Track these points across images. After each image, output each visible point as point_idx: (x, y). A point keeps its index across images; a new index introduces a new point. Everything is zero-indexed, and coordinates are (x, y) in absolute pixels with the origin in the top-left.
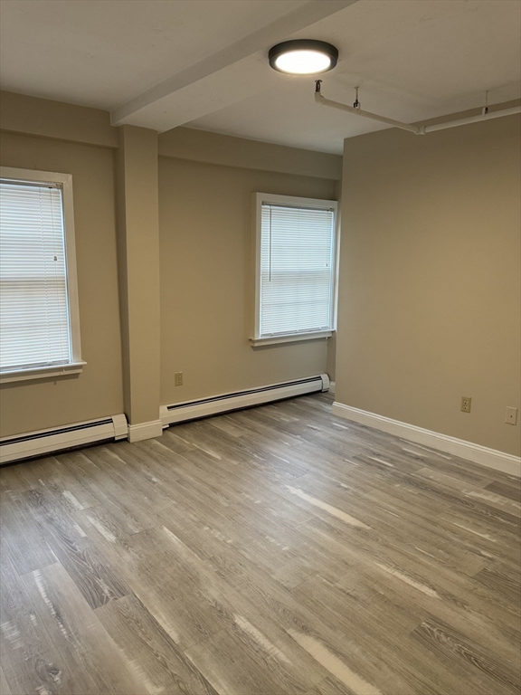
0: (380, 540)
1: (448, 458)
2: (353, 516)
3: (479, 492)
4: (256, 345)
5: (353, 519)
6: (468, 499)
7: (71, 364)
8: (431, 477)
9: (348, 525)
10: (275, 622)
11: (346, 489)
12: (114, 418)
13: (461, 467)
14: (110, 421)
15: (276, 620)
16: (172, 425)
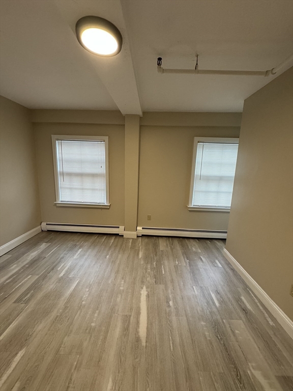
0: (137, 360)
1: (271, 323)
2: (147, 328)
3: (266, 376)
4: (189, 209)
5: (145, 330)
6: (247, 375)
7: (106, 204)
8: (237, 332)
9: (137, 332)
10: (25, 369)
11: (169, 306)
12: (120, 227)
13: (274, 338)
14: (118, 227)
15: (27, 368)
16: (143, 235)
